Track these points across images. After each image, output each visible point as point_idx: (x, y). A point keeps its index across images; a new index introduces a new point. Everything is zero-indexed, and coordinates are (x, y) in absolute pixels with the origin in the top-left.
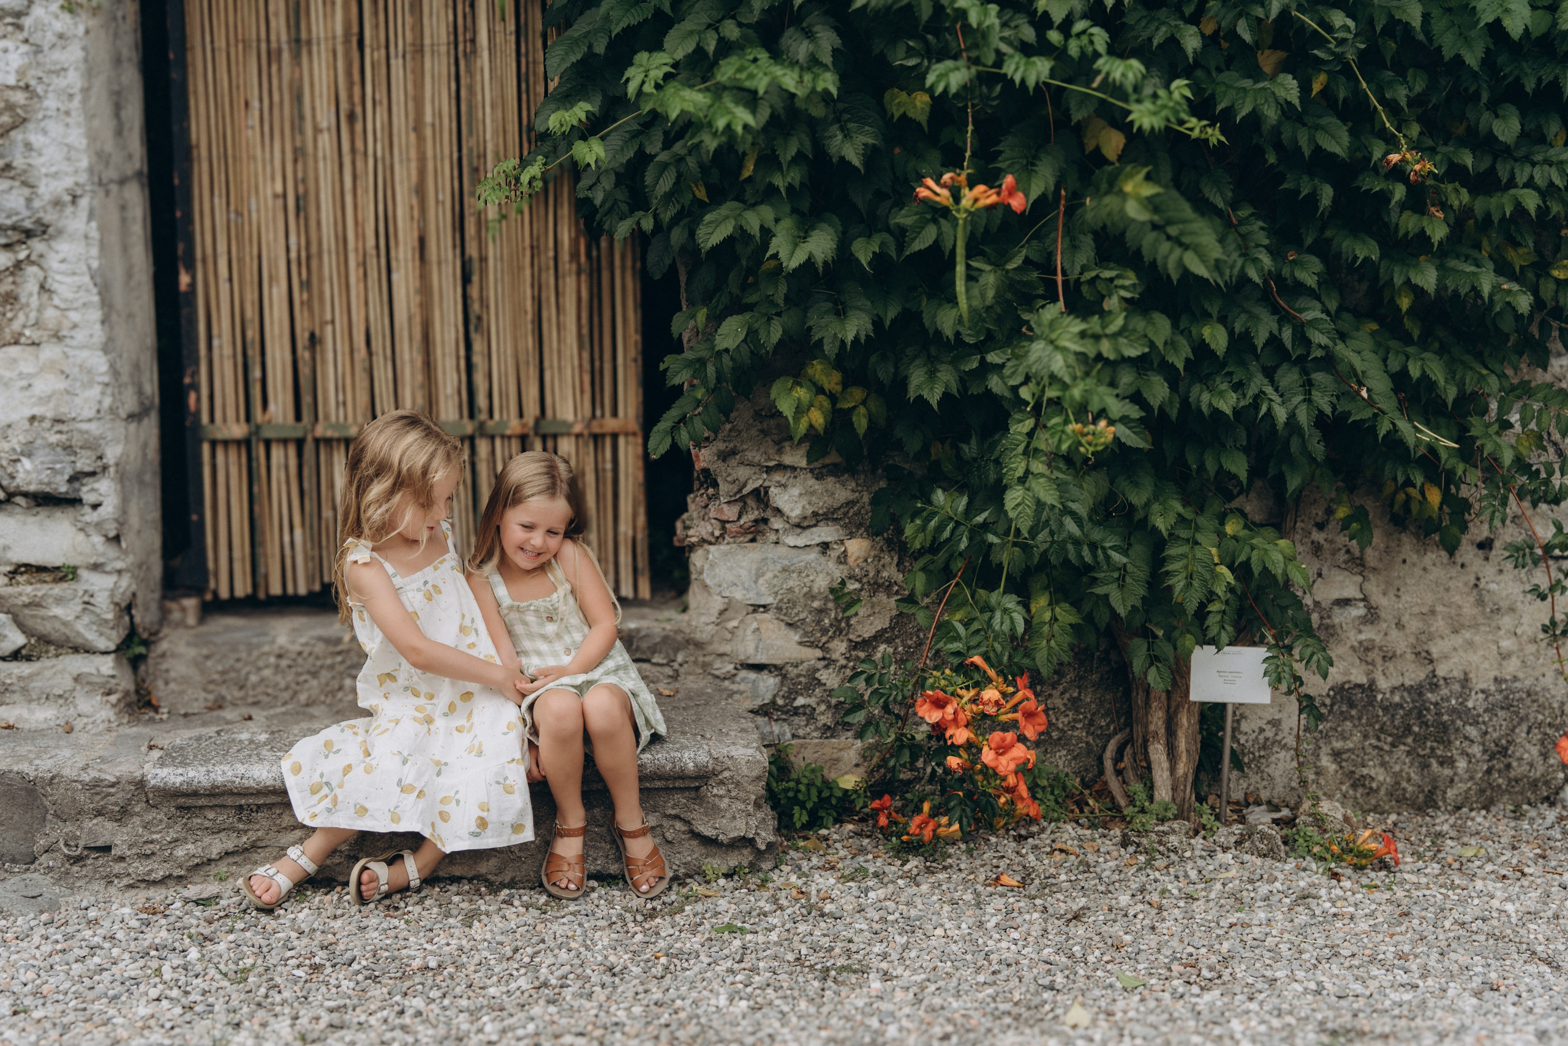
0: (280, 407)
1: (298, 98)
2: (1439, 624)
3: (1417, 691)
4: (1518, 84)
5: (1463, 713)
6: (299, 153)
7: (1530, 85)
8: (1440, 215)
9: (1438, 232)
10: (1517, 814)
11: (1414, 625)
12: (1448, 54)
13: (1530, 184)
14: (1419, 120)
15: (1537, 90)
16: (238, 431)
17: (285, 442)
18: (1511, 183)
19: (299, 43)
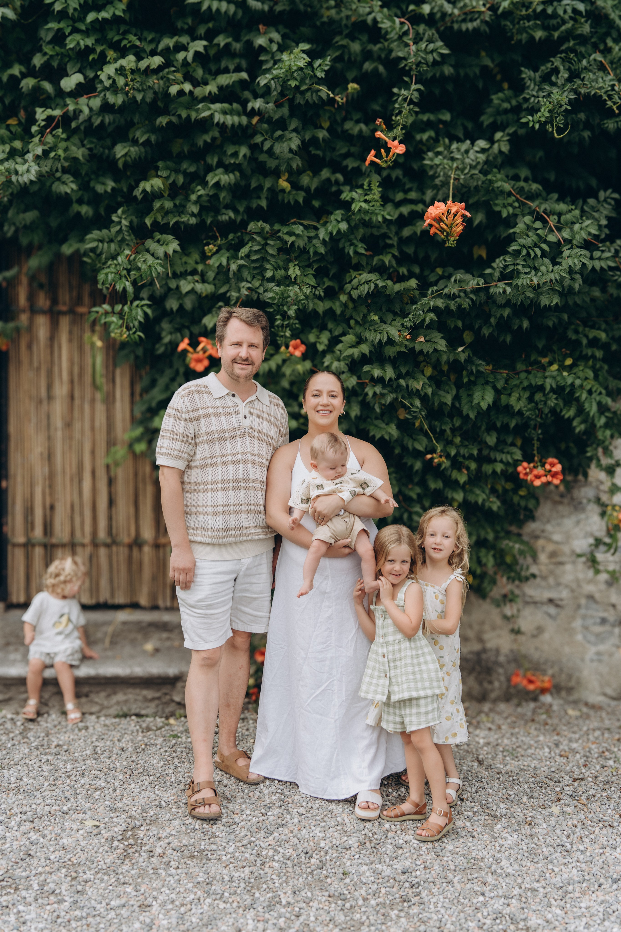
0: (38, 532)
1: (48, 417)
2: (487, 627)
3: (478, 654)
4: (494, 424)
5: (497, 663)
6: (49, 438)
7: (499, 425)
8: (466, 472)
9: (463, 478)
10: (519, 705)
11: (476, 627)
12: (465, 413)
13: (501, 461)
14: (460, 436)
15: (502, 426)
16: (21, 539)
17: (40, 544)
18: (495, 461)
19: (50, 397)
